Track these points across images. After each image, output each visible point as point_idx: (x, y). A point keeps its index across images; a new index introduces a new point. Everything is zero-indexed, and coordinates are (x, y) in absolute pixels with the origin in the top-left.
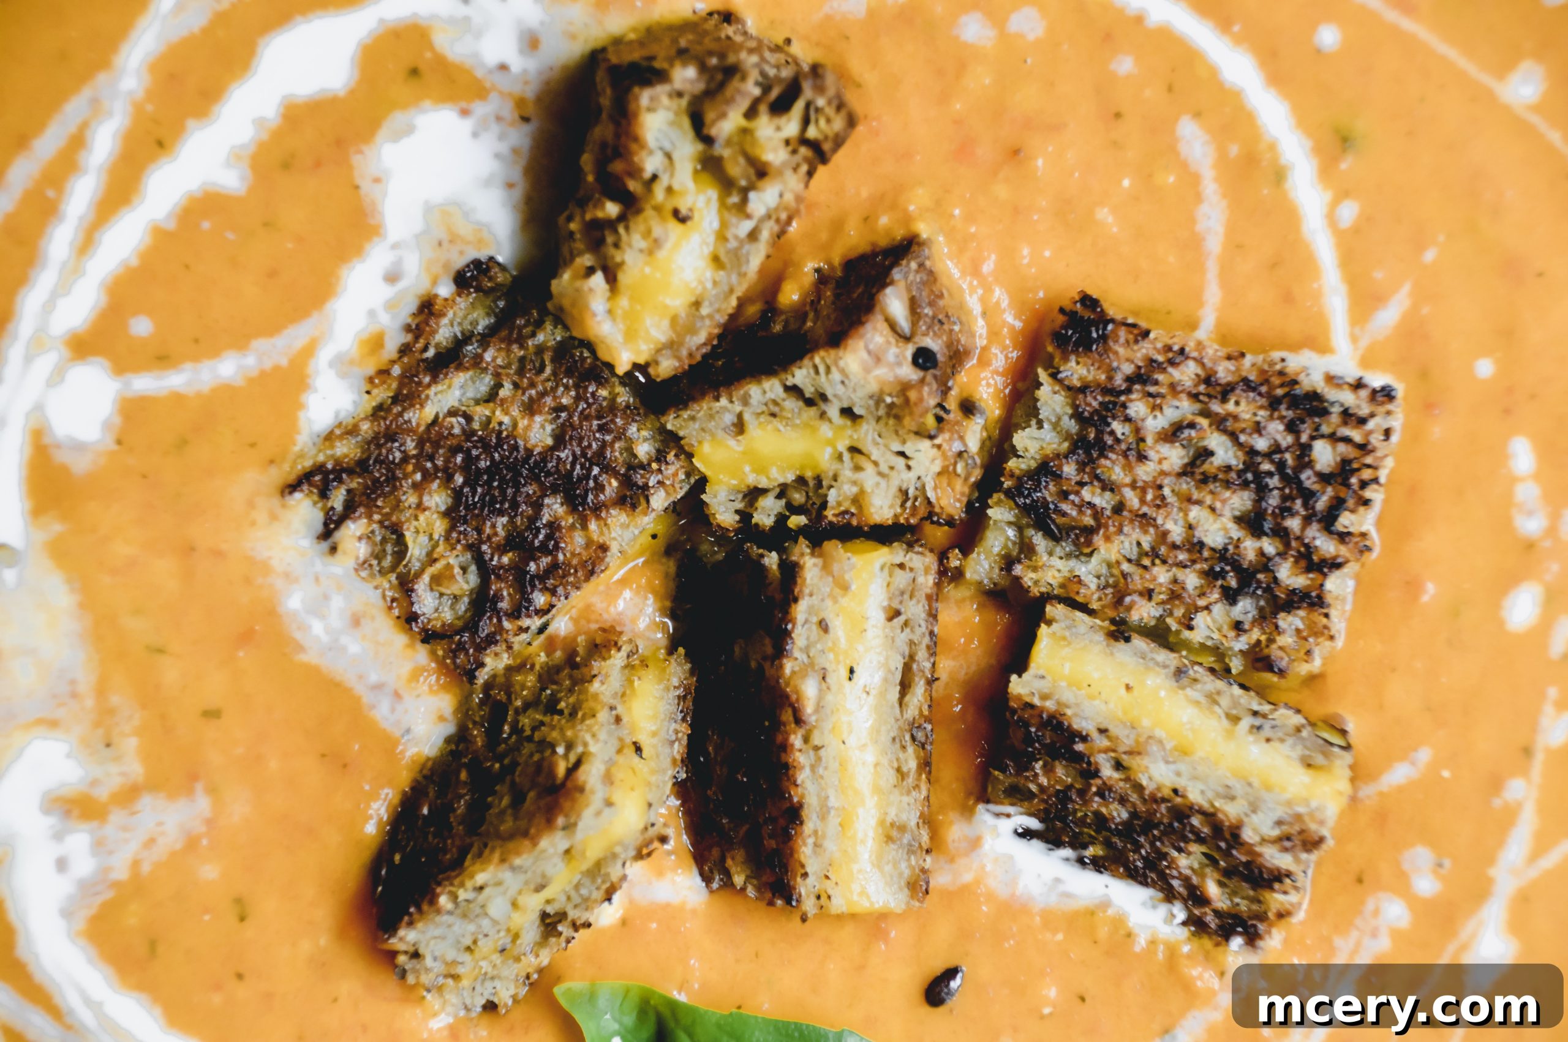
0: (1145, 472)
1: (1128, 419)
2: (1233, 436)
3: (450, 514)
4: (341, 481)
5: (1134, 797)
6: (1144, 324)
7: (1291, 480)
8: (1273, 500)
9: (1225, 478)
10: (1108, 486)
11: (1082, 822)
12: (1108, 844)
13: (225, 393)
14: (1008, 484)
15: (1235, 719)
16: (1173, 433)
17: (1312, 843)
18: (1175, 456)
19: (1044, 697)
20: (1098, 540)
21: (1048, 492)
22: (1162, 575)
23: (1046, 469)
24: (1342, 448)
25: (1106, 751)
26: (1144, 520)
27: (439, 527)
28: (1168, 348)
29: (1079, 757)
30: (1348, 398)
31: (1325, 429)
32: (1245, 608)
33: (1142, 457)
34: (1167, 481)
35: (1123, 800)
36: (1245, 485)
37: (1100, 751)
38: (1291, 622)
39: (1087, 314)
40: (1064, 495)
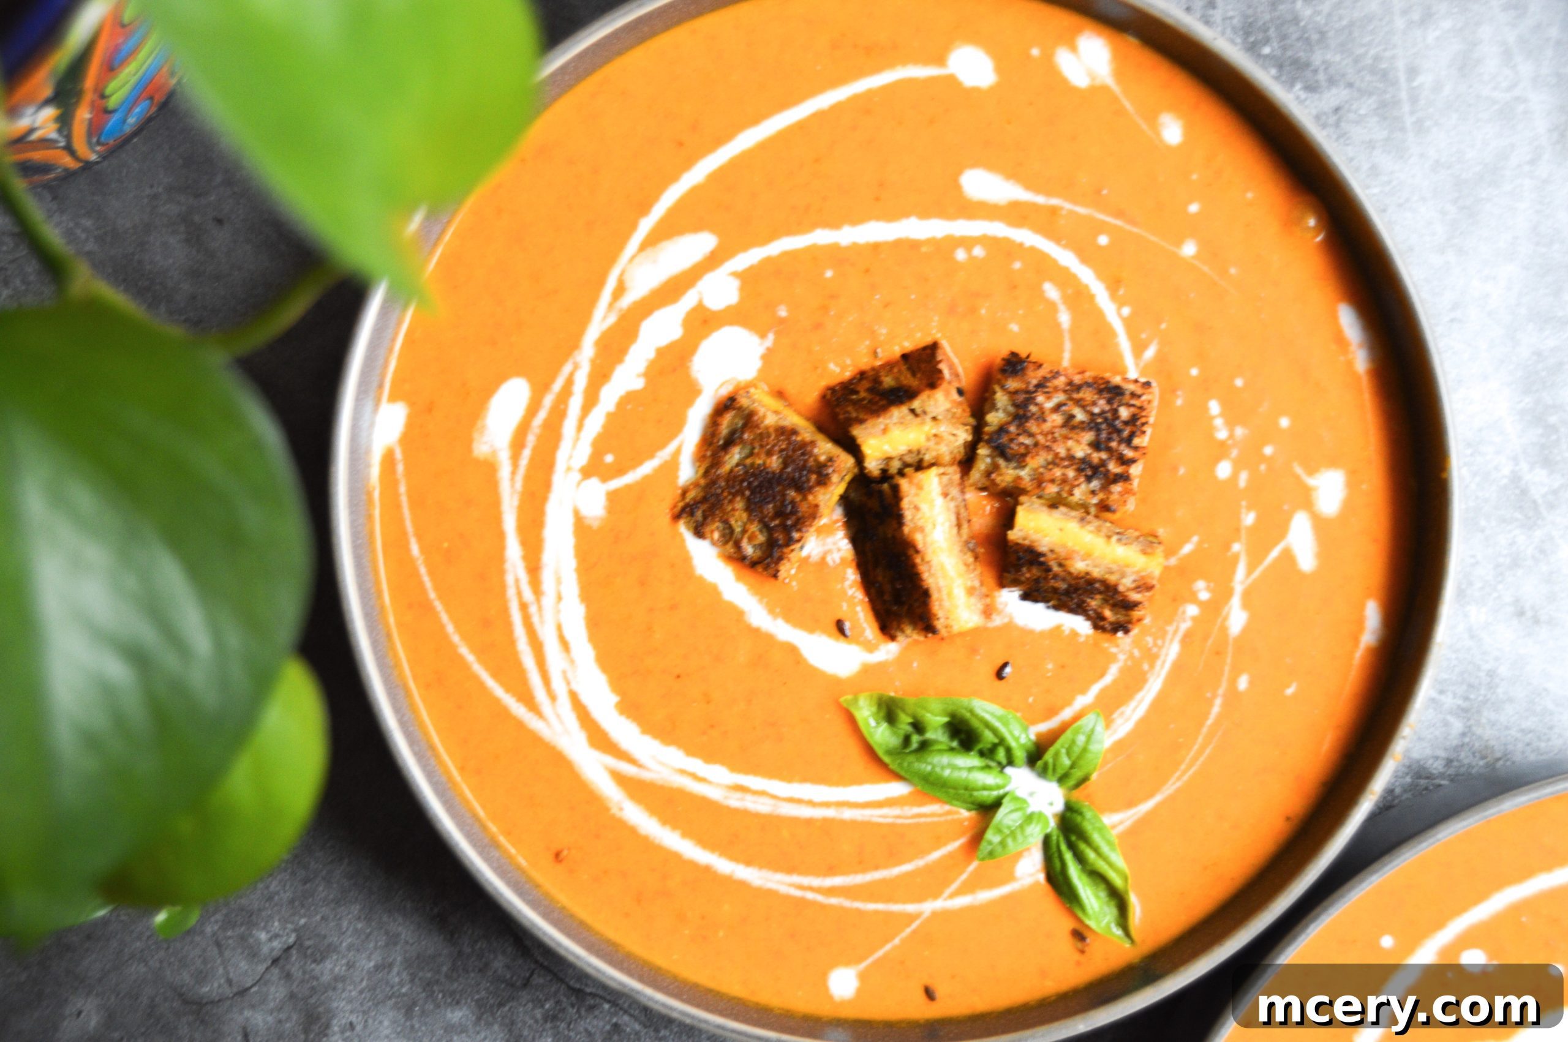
0: (1047, 426)
1: (1036, 404)
2: (1083, 407)
3: (748, 509)
4: (699, 508)
5: (1068, 578)
6: (1041, 361)
7: (1110, 424)
8: (1104, 435)
9: (1082, 427)
10: (1031, 435)
11: (1045, 591)
12: (1059, 600)
13: (646, 479)
14: (986, 437)
15: (1109, 537)
16: (1057, 408)
17: (1150, 588)
18: (1057, 419)
19: (1024, 539)
20: (1028, 459)
21: (1004, 439)
22: (1058, 473)
23: (1002, 429)
24: (1132, 409)
25: (1055, 559)
26: (1048, 448)
27: (745, 516)
28: (1051, 372)
29: (1042, 564)
30: (1131, 387)
31: (1124, 401)
32: (1095, 484)
33: (1045, 421)
34: (1056, 430)
35: (1064, 580)
36: (1091, 429)
37: (1052, 560)
38: (1117, 488)
39: (1014, 359)
40: (1012, 440)
